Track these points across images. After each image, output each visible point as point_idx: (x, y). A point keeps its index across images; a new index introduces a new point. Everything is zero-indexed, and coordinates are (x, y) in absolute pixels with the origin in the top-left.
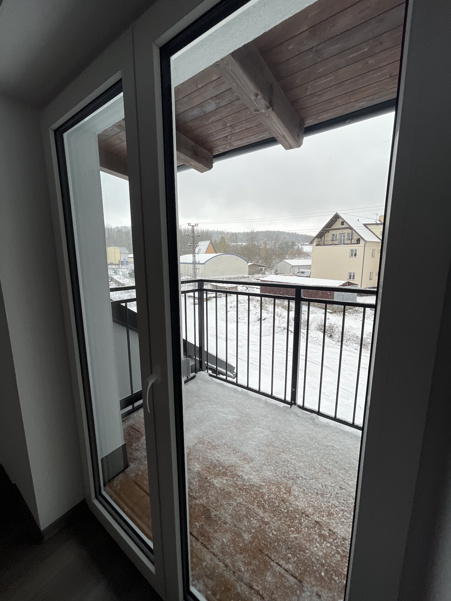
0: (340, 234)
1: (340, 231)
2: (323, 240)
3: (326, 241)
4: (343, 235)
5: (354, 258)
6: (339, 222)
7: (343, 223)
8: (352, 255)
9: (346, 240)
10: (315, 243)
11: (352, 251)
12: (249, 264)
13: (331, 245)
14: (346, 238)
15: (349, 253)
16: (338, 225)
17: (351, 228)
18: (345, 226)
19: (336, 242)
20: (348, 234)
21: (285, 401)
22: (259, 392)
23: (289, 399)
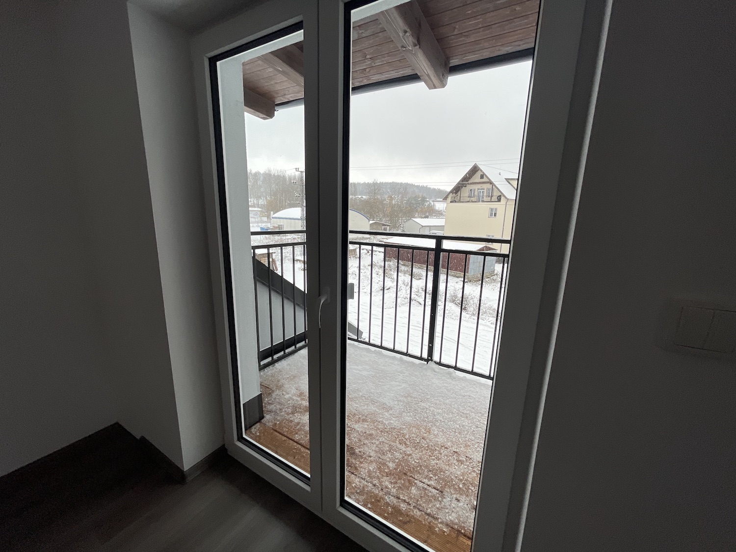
0: (479, 189)
1: (479, 186)
2: (459, 195)
3: (463, 197)
4: (482, 191)
5: (493, 219)
6: (479, 174)
7: (482, 177)
8: (491, 215)
9: (485, 197)
10: (449, 199)
11: (492, 209)
12: (371, 222)
13: (468, 202)
14: (485, 194)
15: (488, 213)
16: (476, 178)
17: (491, 183)
18: (485, 180)
19: (474, 199)
20: (488, 189)
21: (421, 358)
22: (393, 351)
23: (425, 355)
